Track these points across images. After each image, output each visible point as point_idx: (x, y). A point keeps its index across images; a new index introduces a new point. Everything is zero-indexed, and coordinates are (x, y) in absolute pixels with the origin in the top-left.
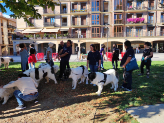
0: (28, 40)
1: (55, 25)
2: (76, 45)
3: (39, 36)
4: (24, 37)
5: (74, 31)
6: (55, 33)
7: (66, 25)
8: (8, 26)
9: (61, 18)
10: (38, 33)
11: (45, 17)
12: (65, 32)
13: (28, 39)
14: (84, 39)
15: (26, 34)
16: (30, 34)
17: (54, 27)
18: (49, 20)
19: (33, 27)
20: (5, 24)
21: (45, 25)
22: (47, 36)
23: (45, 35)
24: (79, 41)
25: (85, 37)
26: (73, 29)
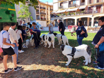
1: (75, 6)
2: (91, 19)
3: (65, 15)
4: (57, 15)
5: (90, 8)
6: (75, 11)
7: (84, 5)
8: (50, 9)
10: (64, 13)
11: (70, 1)
12: (83, 10)
13: (59, 16)
14: (98, 13)
15: (58, 13)
16: (60, 13)
17: (75, 7)
18: (72, 3)
19: (62, 9)
20: (49, 9)
21: (69, 7)
22: (69, 14)
23: (68, 13)
24: (93, 16)
25: (99, 12)
26: (89, 6)
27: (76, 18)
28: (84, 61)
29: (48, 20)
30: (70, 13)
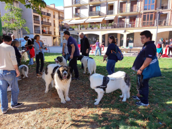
0: (73, 31)
1: (99, 14)
2: (122, 36)
3: (83, 27)
4: (70, 28)
5: (120, 19)
6: (99, 23)
7: (112, 13)
8: (59, 17)
9: (107, 5)
10: (83, 24)
11: (91, 5)
12: (111, 21)
13: (73, 29)
14: (132, 28)
15: (73, 25)
16: (76, 24)
17: (98, 16)
18: (94, 9)
19: (78, 18)
20: (57, 16)
21: (90, 14)
22: (91, 27)
23: (89, 25)
24: (125, 32)
25: (133, 26)
26: (120, 16)
27: (100, 33)
28: (121, 96)
29: (55, 34)
30: (92, 25)
